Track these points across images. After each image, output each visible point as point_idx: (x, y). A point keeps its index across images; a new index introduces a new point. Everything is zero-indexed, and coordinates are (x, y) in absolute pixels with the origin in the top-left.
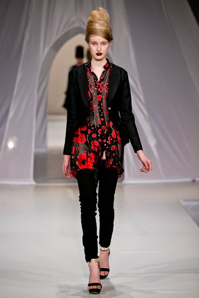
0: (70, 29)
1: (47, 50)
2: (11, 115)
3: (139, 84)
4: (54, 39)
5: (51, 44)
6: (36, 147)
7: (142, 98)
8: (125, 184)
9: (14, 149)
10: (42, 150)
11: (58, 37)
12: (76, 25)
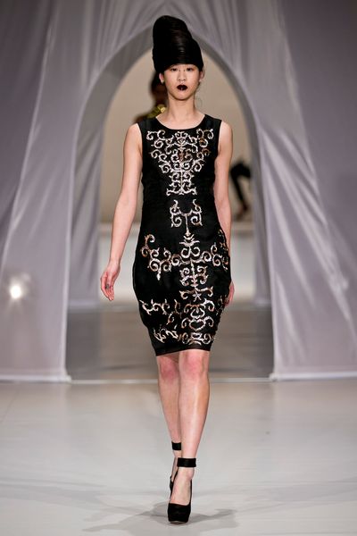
1: (96, 74)
2: (15, 223)
3: (306, 151)
4: (114, 48)
5: (107, 60)
6: (70, 297)
7: (314, 184)
8: (275, 381)
9: (23, 301)
10: (86, 304)
11: (122, 44)
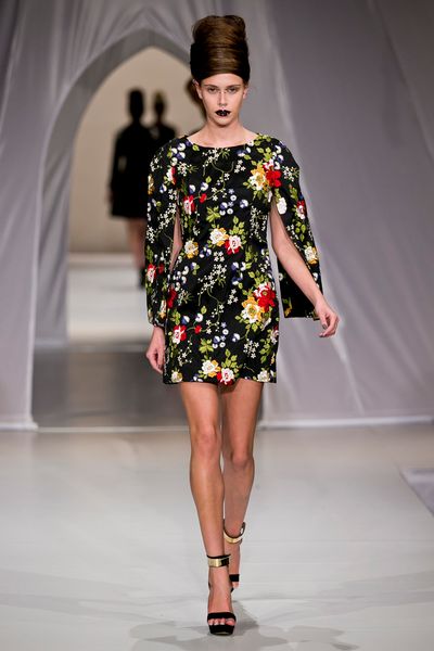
0: (126, 33)
5: (78, 73)
6: (38, 334)
8: (264, 429)
10: (54, 343)
11: (95, 55)
12: (143, 24)
